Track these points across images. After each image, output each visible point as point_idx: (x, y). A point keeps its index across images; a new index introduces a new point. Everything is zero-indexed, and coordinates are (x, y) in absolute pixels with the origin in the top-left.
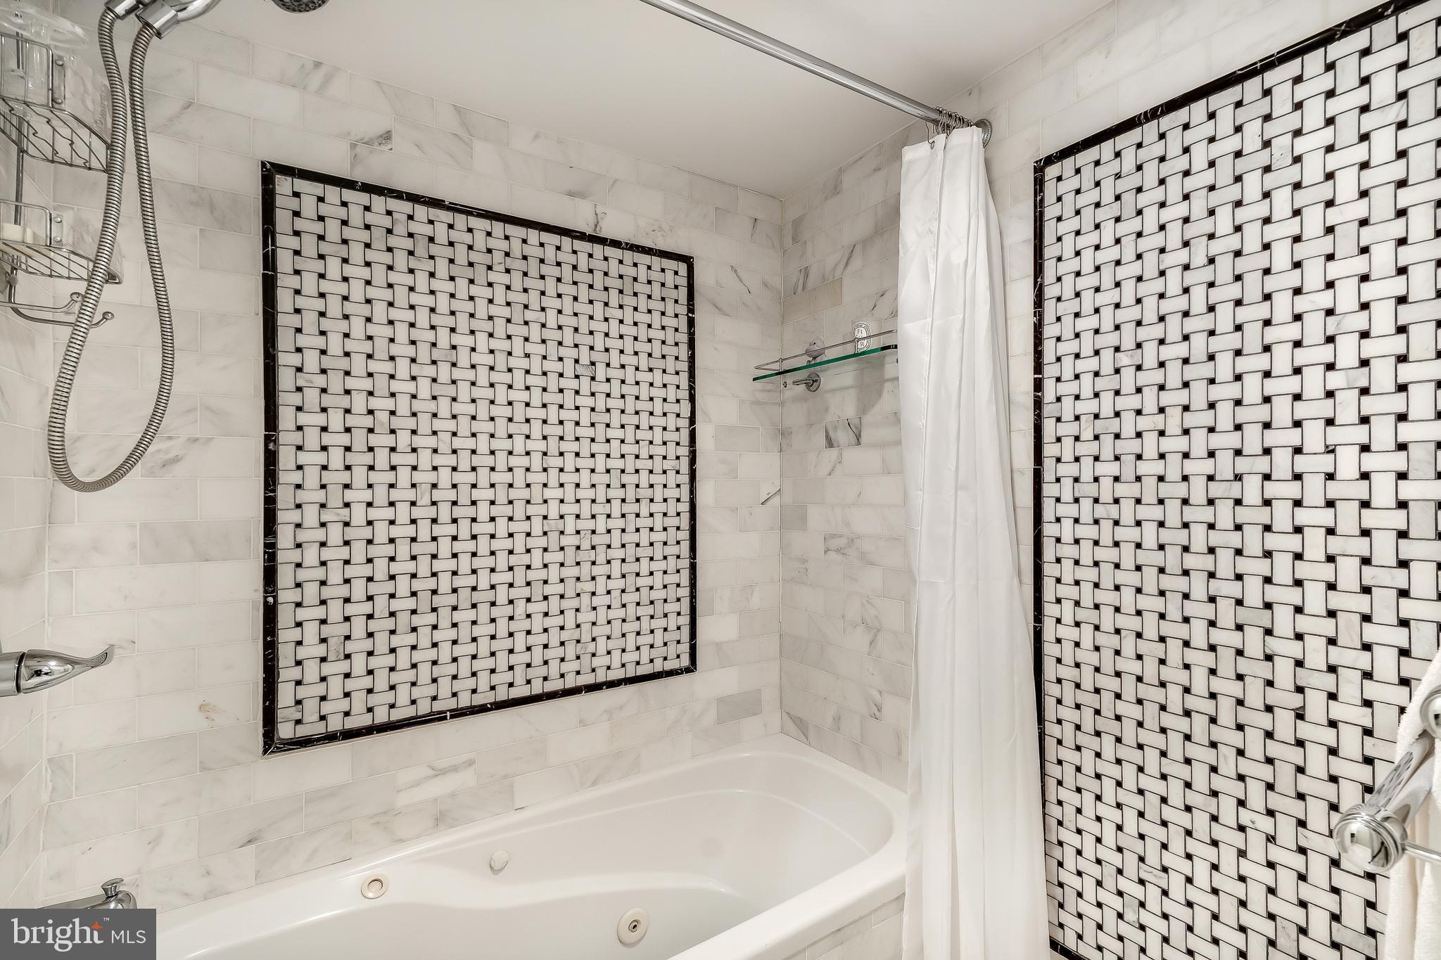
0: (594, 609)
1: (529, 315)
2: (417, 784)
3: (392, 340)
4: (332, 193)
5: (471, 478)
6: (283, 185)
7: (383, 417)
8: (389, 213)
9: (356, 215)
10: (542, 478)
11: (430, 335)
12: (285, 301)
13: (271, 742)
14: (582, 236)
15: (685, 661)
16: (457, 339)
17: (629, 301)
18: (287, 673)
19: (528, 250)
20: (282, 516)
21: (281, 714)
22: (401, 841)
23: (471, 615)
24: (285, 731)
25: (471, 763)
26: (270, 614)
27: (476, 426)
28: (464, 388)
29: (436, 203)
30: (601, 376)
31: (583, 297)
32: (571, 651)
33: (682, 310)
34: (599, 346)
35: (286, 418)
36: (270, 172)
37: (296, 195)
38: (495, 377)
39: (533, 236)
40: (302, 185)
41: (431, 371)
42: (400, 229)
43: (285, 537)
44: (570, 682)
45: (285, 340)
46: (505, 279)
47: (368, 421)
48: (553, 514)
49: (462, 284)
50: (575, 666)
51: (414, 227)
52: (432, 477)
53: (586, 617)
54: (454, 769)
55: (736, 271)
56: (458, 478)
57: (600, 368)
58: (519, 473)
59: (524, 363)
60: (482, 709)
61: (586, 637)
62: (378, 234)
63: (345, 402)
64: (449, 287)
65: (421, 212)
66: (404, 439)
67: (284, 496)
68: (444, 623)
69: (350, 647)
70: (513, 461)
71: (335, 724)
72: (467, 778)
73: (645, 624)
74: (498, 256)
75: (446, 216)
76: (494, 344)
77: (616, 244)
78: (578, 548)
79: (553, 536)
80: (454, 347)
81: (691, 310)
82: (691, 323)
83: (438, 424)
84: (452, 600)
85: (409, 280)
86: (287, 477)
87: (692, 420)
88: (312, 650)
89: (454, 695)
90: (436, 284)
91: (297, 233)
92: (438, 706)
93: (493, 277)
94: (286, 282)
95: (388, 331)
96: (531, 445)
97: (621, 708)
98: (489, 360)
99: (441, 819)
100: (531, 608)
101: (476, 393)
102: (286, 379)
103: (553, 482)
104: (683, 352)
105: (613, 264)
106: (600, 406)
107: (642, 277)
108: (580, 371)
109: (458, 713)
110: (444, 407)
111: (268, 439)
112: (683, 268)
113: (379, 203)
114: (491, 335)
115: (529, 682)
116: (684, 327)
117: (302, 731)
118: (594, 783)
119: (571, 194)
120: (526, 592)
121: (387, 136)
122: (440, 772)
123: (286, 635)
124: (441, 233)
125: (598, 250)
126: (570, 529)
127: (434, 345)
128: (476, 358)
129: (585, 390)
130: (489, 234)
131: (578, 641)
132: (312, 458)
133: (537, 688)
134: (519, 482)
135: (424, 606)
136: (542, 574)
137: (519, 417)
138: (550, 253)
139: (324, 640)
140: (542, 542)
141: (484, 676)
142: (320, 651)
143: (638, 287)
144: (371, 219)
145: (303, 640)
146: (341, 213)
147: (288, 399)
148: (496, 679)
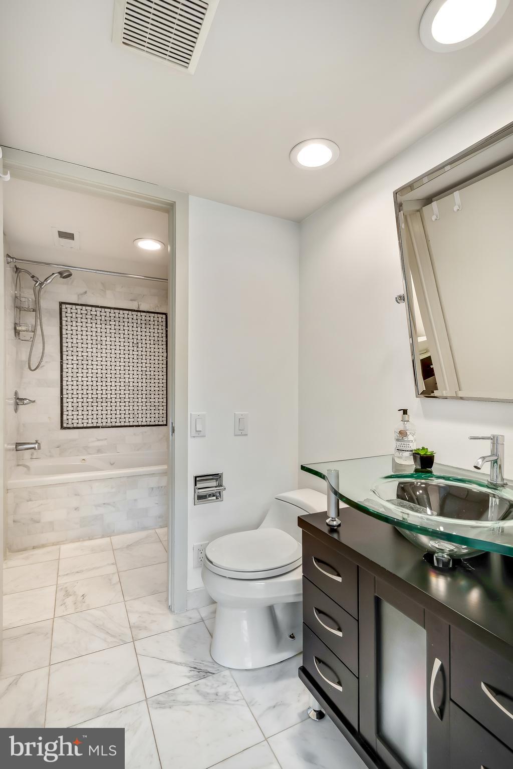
1: (120, 332)
2: (93, 442)
3: (87, 339)
4: (74, 307)
5: (106, 371)
6: (64, 306)
7: (85, 357)
8: (86, 310)
9: (79, 311)
10: (124, 372)
11: (96, 338)
12: (64, 332)
13: (62, 427)
14: (134, 311)
15: (164, 423)
16: (102, 339)
17: (148, 326)
18: (65, 413)
19: (120, 316)
20: (64, 379)
21: (64, 421)
22: (90, 454)
23: (106, 404)
24: (65, 425)
25: (106, 439)
26: (62, 399)
27: (107, 359)
28: (104, 350)
29: (98, 306)
30: (140, 346)
31: (135, 326)
32: (131, 416)
33: (164, 328)
34: (139, 339)
35: (65, 357)
36: (61, 304)
37: (66, 308)
38: (112, 347)
39: (121, 312)
40: (68, 306)
41: (96, 346)
42: (89, 314)
43: (64, 383)
44: (131, 424)
45: (64, 340)
46: (114, 323)
47: (82, 358)
48: (127, 381)
49: (103, 325)
50: (133, 420)
51: (92, 313)
52: (96, 371)
53: (136, 408)
54: (102, 440)
56: (102, 371)
57: (140, 344)
58: (118, 371)
59: (119, 344)
60: (109, 427)
61: (136, 413)
62: (84, 315)
63: (77, 354)
64: (100, 326)
65: (94, 309)
66: (90, 362)
67: (64, 374)
68: (99, 405)
69: (78, 409)
70: (116, 368)
71: (75, 425)
72: (105, 443)
73: (153, 411)
74: (112, 318)
75: (99, 309)
76: (111, 339)
77: (144, 312)
78: (133, 390)
79: (127, 387)
80: (101, 340)
81: (167, 327)
82: (167, 331)
83: (98, 359)
84: (101, 400)
85: (91, 325)
86: (65, 370)
88: (70, 408)
89: (102, 423)
90: (97, 326)
91: (66, 317)
92: (98, 425)
93: (111, 323)
94: (64, 327)
95: (86, 337)
96: (121, 364)
97: (145, 432)
98: (110, 343)
99: (99, 451)
100: (121, 404)
101: (107, 351)
102: (64, 349)
103: (127, 373)
104: (164, 339)
105: (143, 317)
106: (140, 354)
107: (152, 320)
108: (134, 345)
109: (103, 427)
110: (99, 355)
111: (61, 362)
112: (164, 316)
113: (84, 308)
114: (111, 337)
115: (120, 422)
116: (165, 332)
117: (68, 426)
118: (138, 450)
119: (131, 300)
120: (120, 400)
121: (86, 293)
122: (99, 440)
123: (65, 404)
124: (98, 314)
125: (139, 314)
126: (131, 385)
127: (97, 340)
128: (107, 343)
129: (135, 350)
130: (110, 313)
132: (70, 366)
133: (123, 424)
134: (118, 373)
135: (95, 401)
136: (124, 396)
137: (118, 357)
138: (126, 316)
139: (73, 406)
140: (124, 388)
141: (109, 419)
142: (72, 409)
143: (150, 323)
144: (82, 312)
145: (68, 406)
146: (76, 311)
147: (65, 353)
148: (112, 420)
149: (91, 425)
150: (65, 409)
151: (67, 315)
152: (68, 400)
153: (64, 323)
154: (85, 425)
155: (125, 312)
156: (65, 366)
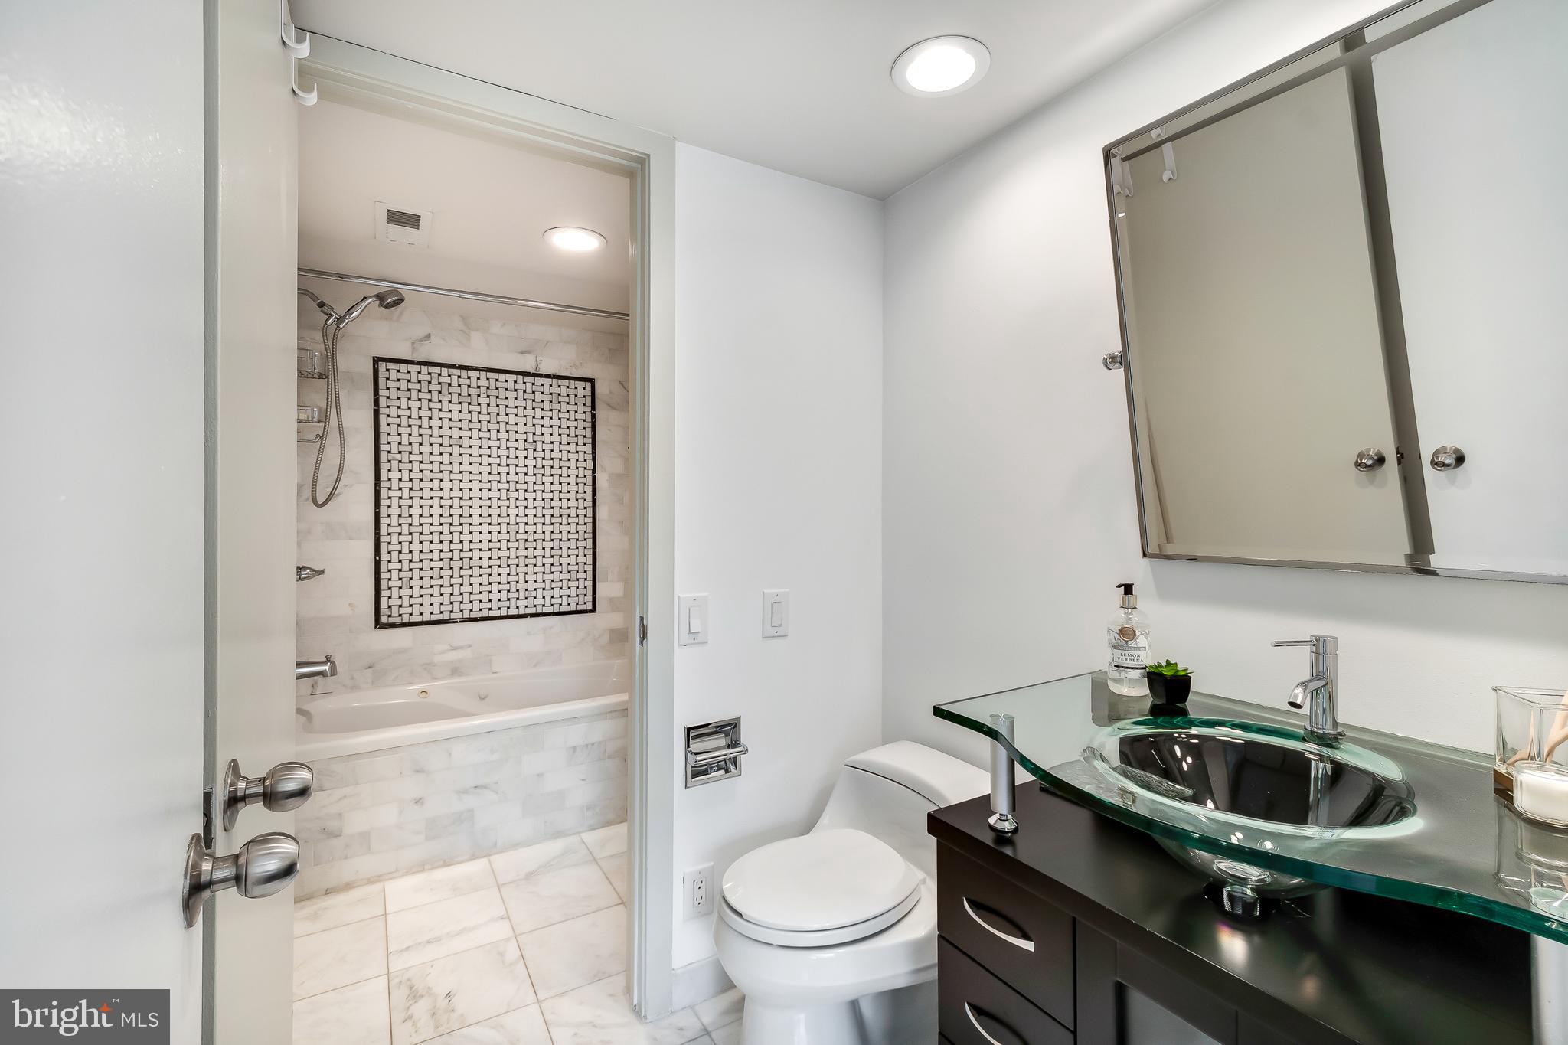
0: (536, 573)
1: (500, 418)
2: (443, 652)
3: (431, 436)
4: (403, 367)
5: (469, 503)
6: (382, 366)
7: (426, 473)
8: (429, 374)
9: (414, 376)
10: (507, 503)
11: (449, 432)
12: (383, 420)
13: (378, 624)
14: (528, 374)
15: (590, 606)
16: (462, 433)
17: (556, 406)
18: (385, 593)
19: (499, 385)
20: (382, 520)
21: (382, 611)
22: (436, 679)
23: (470, 572)
24: (384, 619)
25: (470, 646)
26: (377, 564)
27: (472, 477)
28: (466, 458)
29: (453, 366)
30: (539, 448)
31: (529, 407)
32: (522, 595)
33: (588, 409)
34: (538, 432)
35: (384, 475)
36: (377, 360)
37: (388, 370)
38: (482, 451)
39: (502, 377)
40: (390, 365)
41: (449, 450)
42: (435, 381)
43: (383, 530)
44: (522, 611)
45: (383, 439)
46: (487, 401)
47: (420, 476)
48: (513, 522)
49: (465, 405)
50: (525, 603)
51: (441, 379)
52: (450, 503)
53: (531, 577)
54: (461, 648)
55: (622, 384)
56: (463, 503)
57: (539, 444)
58: (494, 501)
59: (497, 444)
60: (475, 620)
61: (531, 588)
62: (424, 384)
63: (409, 466)
64: (458, 407)
65: (445, 371)
66: (437, 483)
67: (383, 511)
68: (456, 575)
69: (412, 583)
70: (491, 494)
71: (406, 619)
72: (467, 653)
73: (565, 584)
74: (483, 389)
75: (456, 372)
76: (481, 434)
77: (548, 376)
78: (526, 540)
79: (513, 534)
80: (461, 437)
81: (593, 408)
82: (593, 416)
83: (453, 476)
84: (460, 564)
85: (439, 405)
86: (384, 502)
87: (594, 471)
88: (395, 583)
89: (461, 611)
90: (452, 407)
91: (388, 388)
92: (453, 616)
93: (480, 400)
94: (383, 411)
95: (429, 432)
96: (500, 486)
97: (550, 628)
98: (479, 443)
99: (455, 671)
100: (501, 570)
101: (472, 460)
102: (383, 457)
103: (513, 505)
104: (589, 433)
105: (547, 387)
106: (539, 465)
107: (564, 393)
108: (527, 446)
109: (464, 620)
110: (456, 468)
111: (376, 485)
112: (588, 386)
113: (424, 369)
114: (479, 430)
115: (499, 609)
116: (589, 419)
117: (391, 620)
118: (535, 666)
119: (522, 352)
120: (498, 562)
121: (428, 336)
122: (455, 649)
123: (384, 575)
124: (455, 381)
125: (538, 380)
126: (522, 530)
127: (451, 437)
128: (472, 442)
129: (530, 456)
130: (478, 379)
131: (526, 590)
132: (395, 493)
133: (504, 612)
134: (494, 505)
135: (446, 566)
136: (507, 553)
137: (494, 471)
138: (511, 385)
139: (400, 579)
140: (507, 537)
141: (476, 603)
142: (399, 584)
143: (561, 399)
144: (421, 377)
145: (391, 578)
146: (408, 376)
147: (384, 466)
148: (482, 605)
149: (440, 617)
150: (384, 584)
151: (389, 384)
152: (391, 566)
153: (383, 402)
154: (426, 618)
155: (508, 377)
156: (384, 493)
